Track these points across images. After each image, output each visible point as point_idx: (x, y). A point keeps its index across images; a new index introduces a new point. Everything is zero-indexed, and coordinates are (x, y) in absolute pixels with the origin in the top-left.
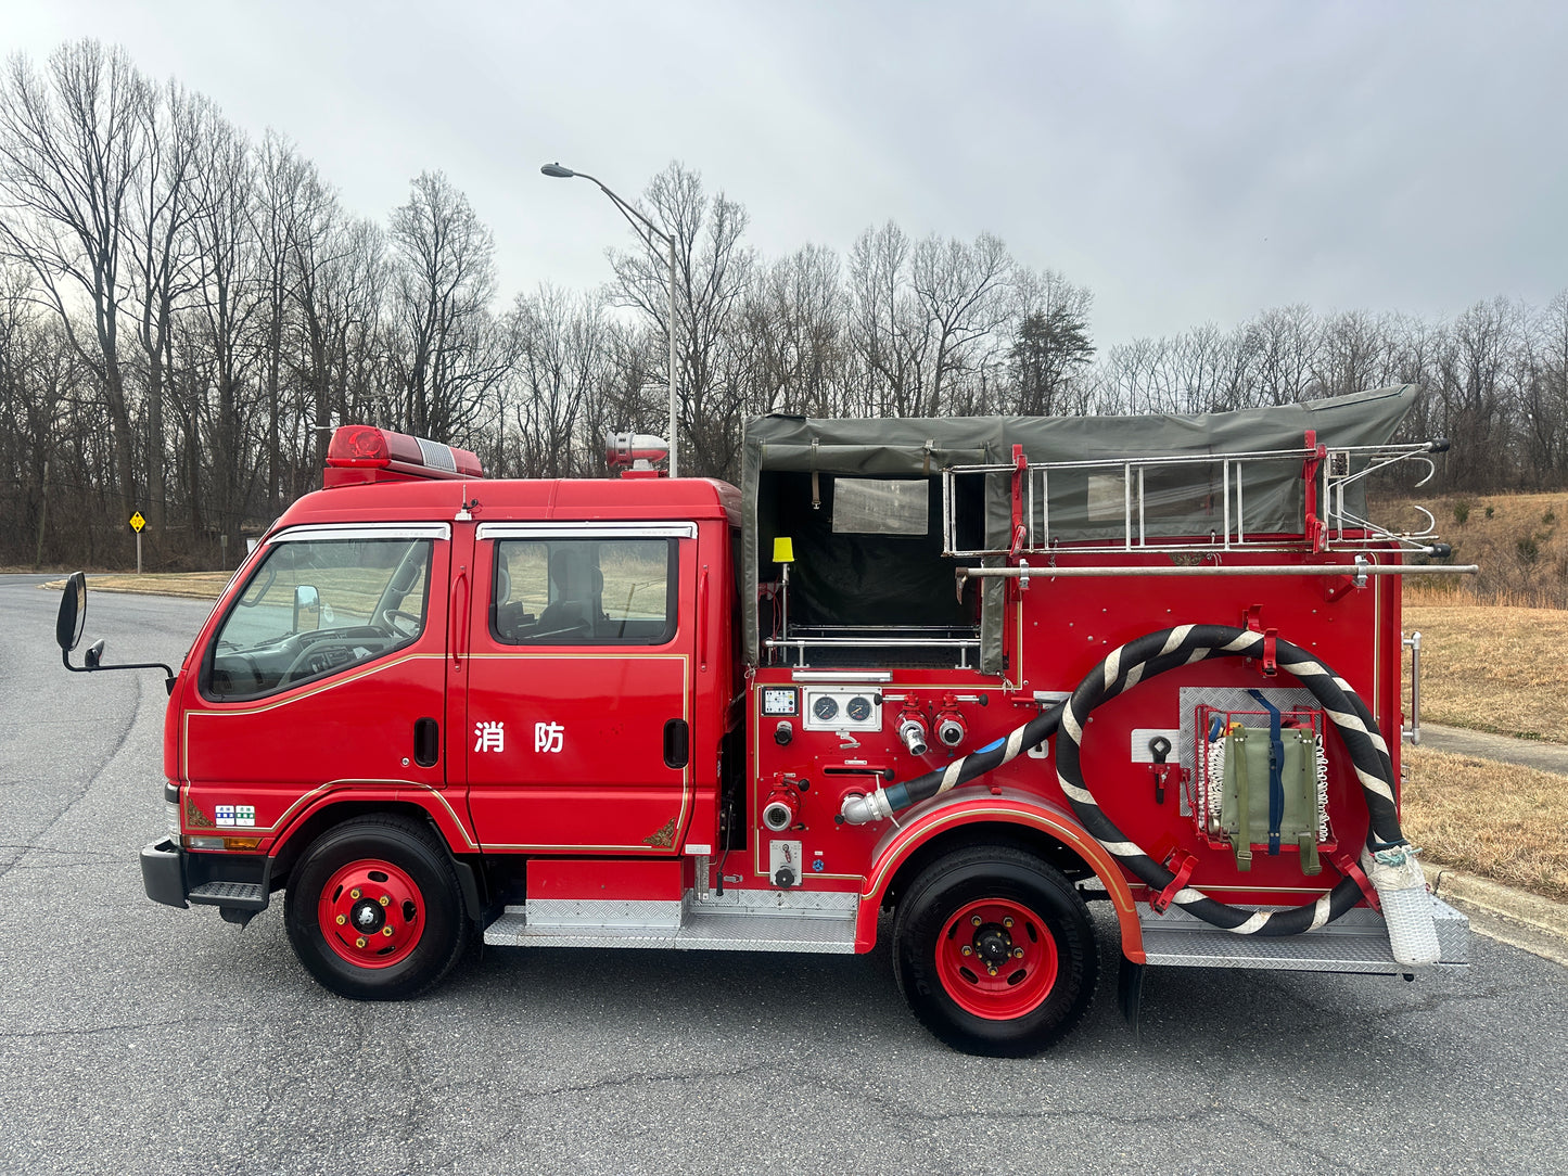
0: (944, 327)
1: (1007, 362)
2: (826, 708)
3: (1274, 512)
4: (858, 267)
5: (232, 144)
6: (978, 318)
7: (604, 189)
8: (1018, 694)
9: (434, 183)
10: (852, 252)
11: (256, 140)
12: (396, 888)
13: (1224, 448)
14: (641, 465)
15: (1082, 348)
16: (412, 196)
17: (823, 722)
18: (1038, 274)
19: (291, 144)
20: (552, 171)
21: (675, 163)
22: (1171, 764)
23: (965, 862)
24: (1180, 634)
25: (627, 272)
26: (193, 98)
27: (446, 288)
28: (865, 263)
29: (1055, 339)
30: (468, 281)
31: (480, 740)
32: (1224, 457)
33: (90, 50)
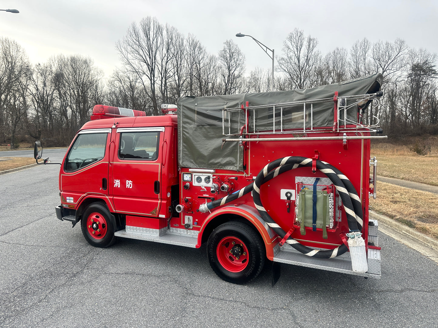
0: (383, 70)
1: (406, 79)
2: (199, 180)
3: (325, 119)
4: (353, 53)
6: (395, 66)
7: (253, 39)
8: (248, 177)
9: (229, 43)
10: (352, 49)
11: (186, 37)
12: (101, 220)
13: (310, 99)
14: (170, 113)
15: (434, 73)
16: (224, 47)
17: (198, 183)
18: (417, 50)
20: (239, 35)
21: (296, 29)
24: (285, 160)
25: (281, 61)
26: (171, 28)
27: (232, 72)
28: (356, 51)
29: (424, 71)
30: (238, 69)
31: (115, 184)
33: (149, 19)
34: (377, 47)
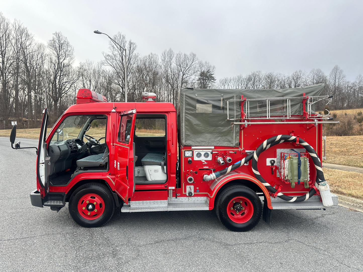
0: (183, 74)
1: (197, 82)
2: (199, 155)
3: (297, 110)
4: (163, 59)
5: (5, 22)
6: (190, 72)
7: (109, 37)
8: (242, 151)
9: (59, 35)
10: (162, 55)
12: (97, 200)
13: (286, 96)
14: (150, 100)
15: (213, 79)
16: (53, 37)
17: (198, 158)
18: (204, 62)
19: (21, 23)
20: (96, 32)
21: (119, 32)
22: (275, 166)
23: (233, 188)
24: (279, 137)
25: (107, 58)
27: (62, 60)
28: (165, 58)
29: (207, 77)
30: (68, 59)
32: (287, 98)
34: (179, 56)
